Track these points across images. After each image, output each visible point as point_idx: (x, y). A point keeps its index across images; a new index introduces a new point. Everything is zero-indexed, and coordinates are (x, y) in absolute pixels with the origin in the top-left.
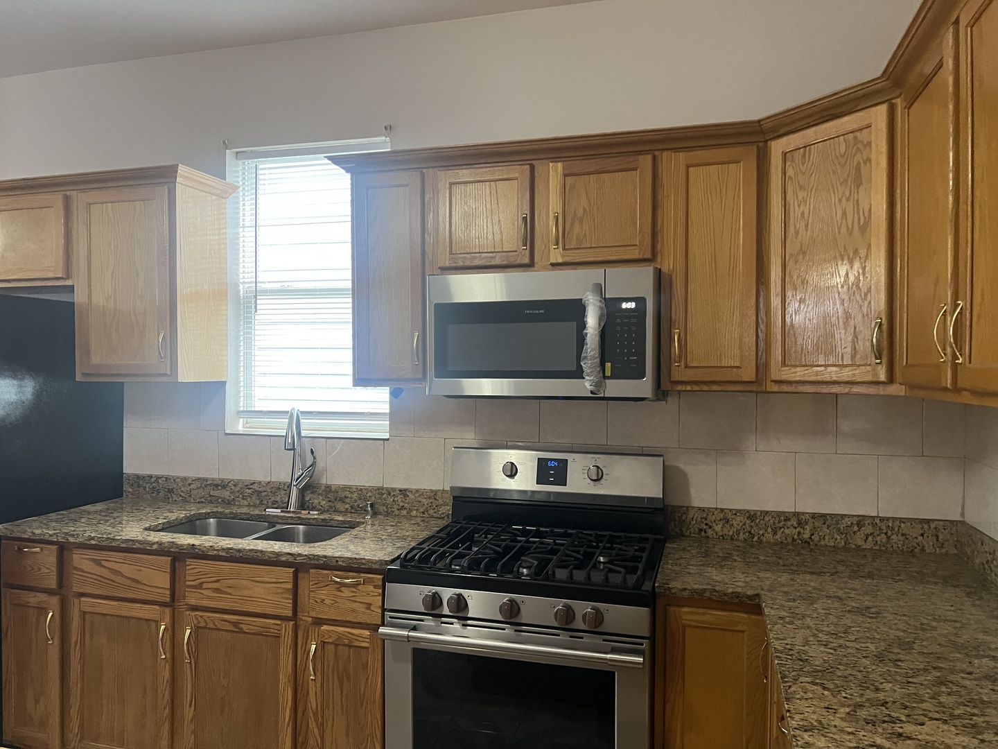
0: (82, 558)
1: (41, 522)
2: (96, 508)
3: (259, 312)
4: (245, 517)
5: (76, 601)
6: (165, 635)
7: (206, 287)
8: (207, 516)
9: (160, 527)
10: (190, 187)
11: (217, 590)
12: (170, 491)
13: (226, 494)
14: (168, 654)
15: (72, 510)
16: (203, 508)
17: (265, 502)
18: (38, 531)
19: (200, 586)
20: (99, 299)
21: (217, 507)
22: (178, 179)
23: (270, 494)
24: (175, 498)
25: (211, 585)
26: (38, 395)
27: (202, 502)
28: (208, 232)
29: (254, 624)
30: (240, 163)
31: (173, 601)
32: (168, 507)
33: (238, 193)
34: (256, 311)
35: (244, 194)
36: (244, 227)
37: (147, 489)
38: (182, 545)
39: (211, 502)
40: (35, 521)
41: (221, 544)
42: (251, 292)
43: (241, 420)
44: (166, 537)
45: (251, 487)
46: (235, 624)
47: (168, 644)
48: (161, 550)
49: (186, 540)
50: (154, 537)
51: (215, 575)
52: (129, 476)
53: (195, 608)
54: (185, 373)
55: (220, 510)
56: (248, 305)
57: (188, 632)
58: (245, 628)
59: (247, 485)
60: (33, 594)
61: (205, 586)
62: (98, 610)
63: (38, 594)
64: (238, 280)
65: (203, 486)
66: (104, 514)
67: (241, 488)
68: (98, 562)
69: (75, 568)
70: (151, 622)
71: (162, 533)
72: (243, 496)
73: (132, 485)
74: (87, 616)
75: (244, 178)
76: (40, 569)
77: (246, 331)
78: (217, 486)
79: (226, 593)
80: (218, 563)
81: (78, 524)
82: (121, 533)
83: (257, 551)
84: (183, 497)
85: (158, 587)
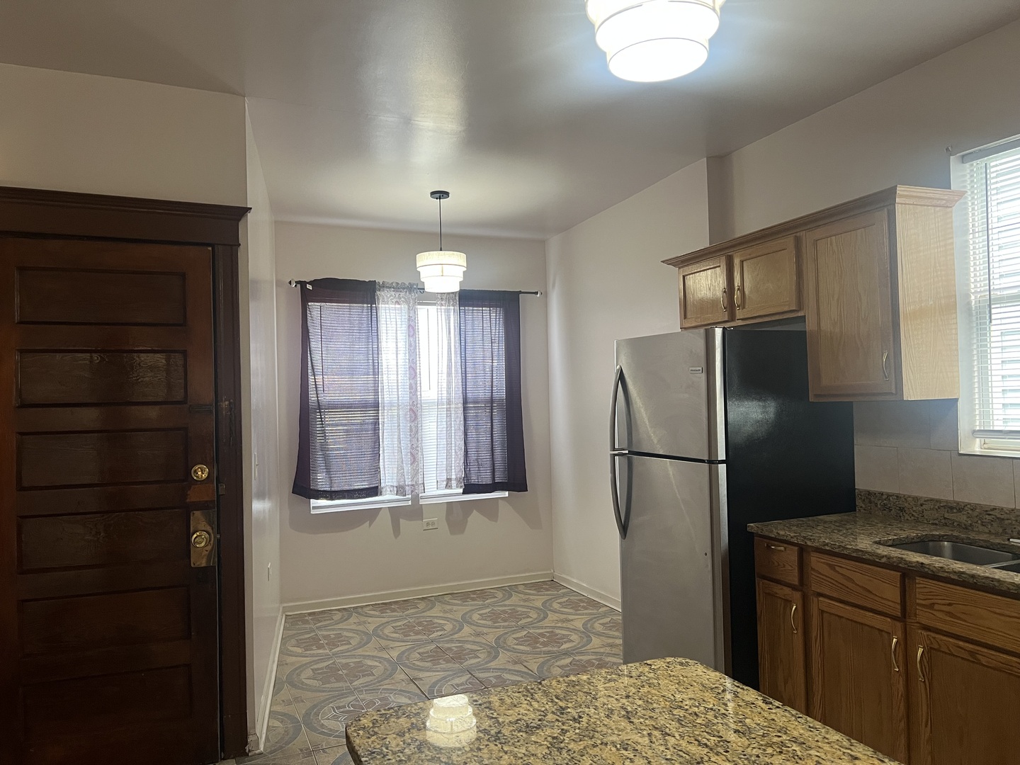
0: (819, 562)
1: (785, 526)
2: (831, 518)
3: (994, 322)
4: (984, 544)
5: (815, 599)
6: (897, 649)
7: (931, 303)
8: (941, 538)
9: (890, 543)
10: (911, 204)
11: (949, 614)
12: (902, 509)
13: (962, 518)
14: (901, 669)
15: (810, 518)
16: (936, 530)
17: (1009, 531)
18: (782, 533)
19: (931, 606)
20: (826, 326)
21: (952, 531)
22: (897, 200)
23: (1014, 522)
24: (907, 517)
25: (944, 608)
26: (779, 414)
27: (936, 524)
28: (932, 246)
29: (992, 657)
30: (967, 165)
31: (904, 616)
32: (899, 525)
33: (966, 198)
34: (991, 322)
35: (973, 198)
36: (974, 232)
37: (879, 506)
38: (910, 562)
39: (946, 525)
40: (781, 523)
41: (952, 566)
42: (985, 301)
43: (978, 440)
44: (895, 553)
45: (990, 513)
46: (972, 653)
47: (901, 658)
48: (890, 565)
49: (915, 558)
50: (883, 551)
51: (945, 598)
52: (861, 492)
53: (927, 628)
54: (911, 391)
55: (955, 534)
56: (981, 315)
57: (920, 651)
58: (983, 660)
59: (987, 511)
60: (780, 586)
61: (936, 607)
62: (833, 611)
63: (785, 588)
64: (969, 290)
65: (936, 507)
66: (837, 524)
67: (980, 514)
68: (832, 567)
69: (813, 569)
70: (883, 633)
71: (891, 548)
72: (982, 522)
73: (864, 500)
74: (825, 615)
75: (972, 181)
76: (784, 566)
77: (980, 344)
78: (952, 508)
79: (959, 618)
80: (949, 586)
81: (815, 530)
82: (852, 543)
83: (993, 580)
84: (915, 517)
85: (889, 600)
